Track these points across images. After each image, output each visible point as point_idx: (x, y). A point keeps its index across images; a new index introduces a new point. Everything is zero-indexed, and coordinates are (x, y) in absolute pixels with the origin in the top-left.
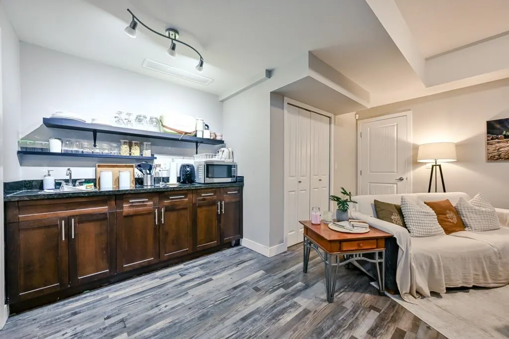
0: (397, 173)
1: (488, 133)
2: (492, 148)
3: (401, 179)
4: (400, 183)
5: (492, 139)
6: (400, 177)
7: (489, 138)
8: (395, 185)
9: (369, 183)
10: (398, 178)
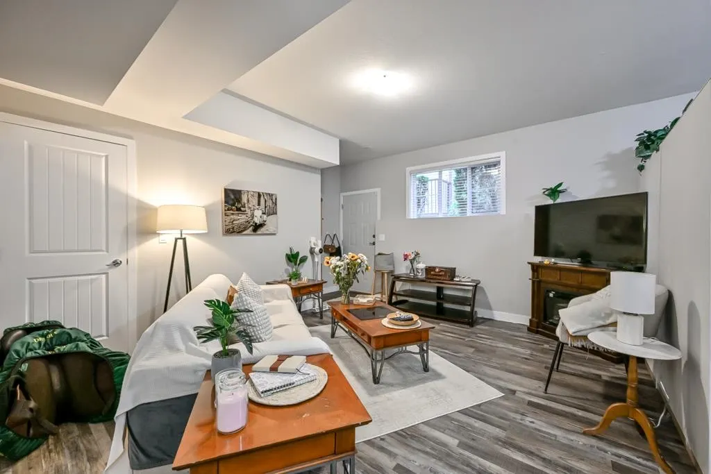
0: (107, 252)
1: (226, 202)
2: (228, 219)
3: (116, 264)
4: (113, 272)
5: (228, 210)
6: (114, 259)
7: (226, 209)
8: (104, 276)
9: (27, 281)
10: (110, 262)
